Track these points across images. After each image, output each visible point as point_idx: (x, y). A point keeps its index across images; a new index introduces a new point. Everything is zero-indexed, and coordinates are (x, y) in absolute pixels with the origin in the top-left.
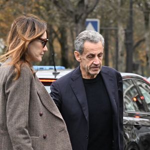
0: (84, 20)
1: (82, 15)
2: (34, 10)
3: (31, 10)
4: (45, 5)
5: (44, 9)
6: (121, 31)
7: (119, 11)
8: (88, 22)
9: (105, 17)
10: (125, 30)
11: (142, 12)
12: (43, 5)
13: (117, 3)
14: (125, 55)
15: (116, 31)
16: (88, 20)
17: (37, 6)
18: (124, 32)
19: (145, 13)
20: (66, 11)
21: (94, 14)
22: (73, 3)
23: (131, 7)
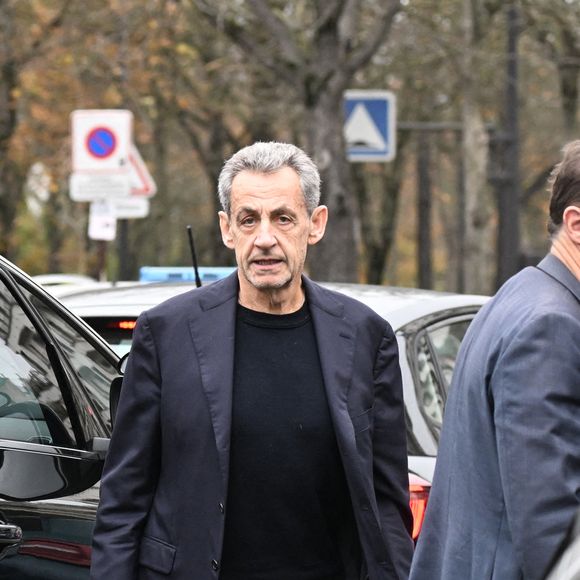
0: (339, 96)
1: (330, 75)
2: (154, 60)
3: (146, 60)
4: (198, 41)
5: (193, 53)
6: (476, 135)
7: (467, 60)
8: (353, 104)
9: (418, 83)
10: (490, 132)
11: (552, 66)
12: (187, 39)
13: (460, 33)
14: (493, 223)
15: (459, 135)
16: (350, 95)
17: (165, 42)
18: (484, 138)
19: (562, 67)
20: (269, 62)
21: (375, 73)
22: (298, 32)
23: (512, 47)
